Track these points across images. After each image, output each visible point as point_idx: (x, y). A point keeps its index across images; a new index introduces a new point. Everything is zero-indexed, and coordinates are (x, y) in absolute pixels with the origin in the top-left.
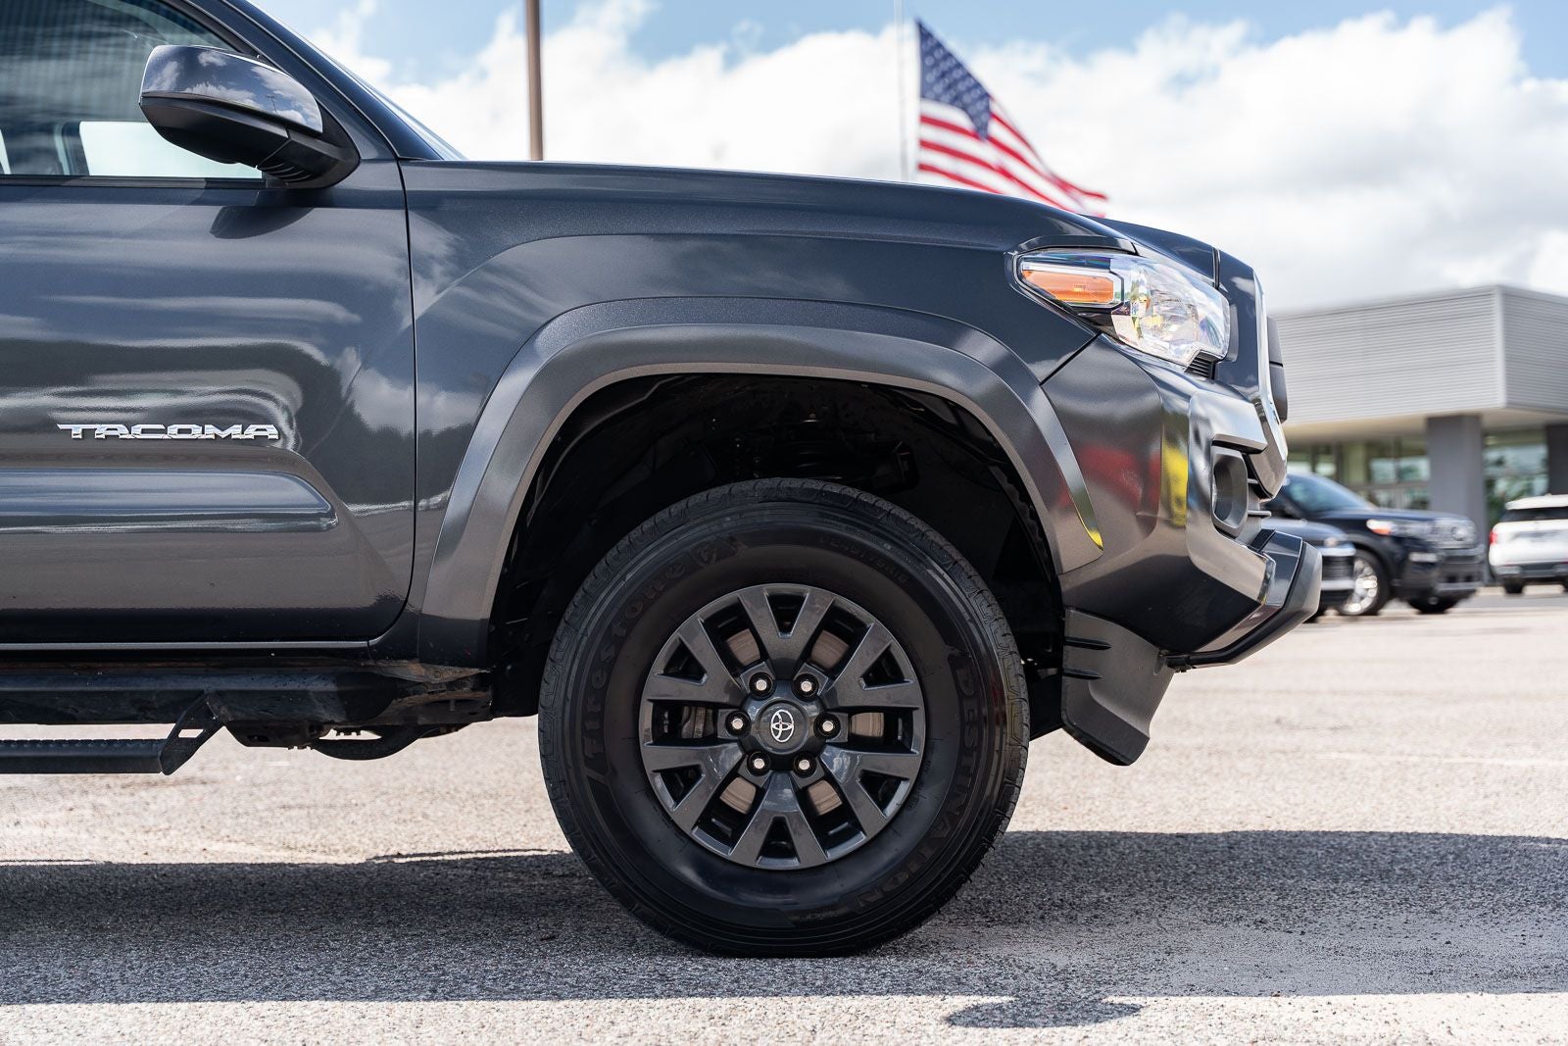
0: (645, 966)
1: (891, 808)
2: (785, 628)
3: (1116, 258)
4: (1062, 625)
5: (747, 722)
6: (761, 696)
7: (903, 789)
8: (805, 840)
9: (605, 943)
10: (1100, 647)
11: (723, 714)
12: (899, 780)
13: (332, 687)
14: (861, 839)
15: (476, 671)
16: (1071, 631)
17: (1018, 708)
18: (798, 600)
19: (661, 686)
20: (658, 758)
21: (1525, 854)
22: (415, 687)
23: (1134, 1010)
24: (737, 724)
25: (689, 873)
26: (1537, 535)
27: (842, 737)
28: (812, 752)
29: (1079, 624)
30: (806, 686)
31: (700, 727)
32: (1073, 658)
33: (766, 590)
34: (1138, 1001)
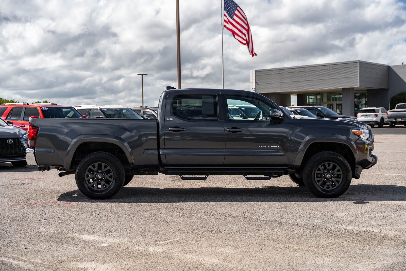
0: (313, 199)
1: (339, 184)
2: (329, 166)
3: (360, 129)
4: (355, 166)
5: (325, 175)
6: (326, 173)
7: (340, 182)
8: (331, 187)
9: (312, 197)
10: (359, 168)
11: (322, 175)
12: (340, 181)
13: (284, 172)
14: (336, 187)
15: (295, 170)
16: (356, 167)
17: (351, 174)
18: (330, 164)
19: (317, 172)
20: (316, 179)
21: (394, 188)
22: (289, 171)
23: (368, 202)
24: (324, 176)
25: (320, 190)
26: (366, 115)
27: (334, 177)
28: (331, 178)
29: (357, 166)
30: (330, 172)
31: (320, 176)
32: (356, 169)
33: (327, 163)
34: (369, 202)
